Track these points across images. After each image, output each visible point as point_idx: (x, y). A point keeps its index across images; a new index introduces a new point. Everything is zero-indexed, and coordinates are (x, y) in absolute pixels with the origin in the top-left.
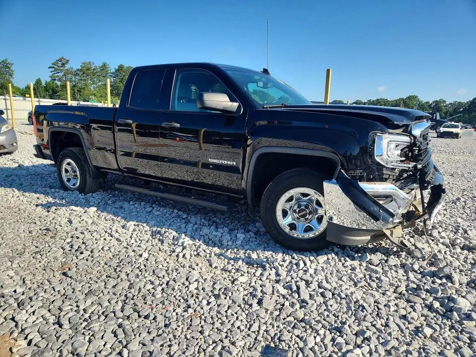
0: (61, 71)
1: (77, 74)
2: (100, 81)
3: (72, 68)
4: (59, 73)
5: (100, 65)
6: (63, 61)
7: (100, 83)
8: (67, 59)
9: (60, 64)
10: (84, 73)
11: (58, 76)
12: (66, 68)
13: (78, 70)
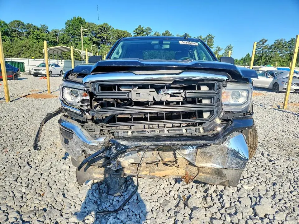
0: (261, 47)
1: (271, 48)
2: (286, 51)
3: (268, 45)
4: (259, 48)
5: (290, 40)
6: (264, 41)
7: (286, 53)
8: (266, 39)
9: (261, 42)
10: (275, 47)
11: (258, 51)
12: (264, 45)
13: (271, 45)
